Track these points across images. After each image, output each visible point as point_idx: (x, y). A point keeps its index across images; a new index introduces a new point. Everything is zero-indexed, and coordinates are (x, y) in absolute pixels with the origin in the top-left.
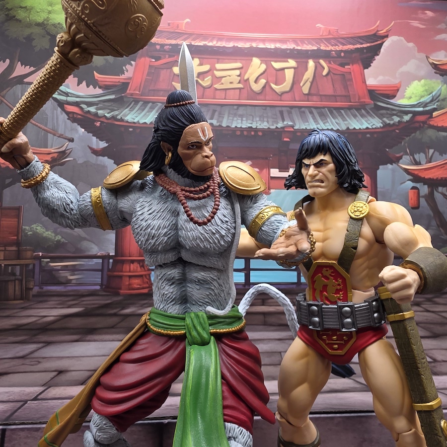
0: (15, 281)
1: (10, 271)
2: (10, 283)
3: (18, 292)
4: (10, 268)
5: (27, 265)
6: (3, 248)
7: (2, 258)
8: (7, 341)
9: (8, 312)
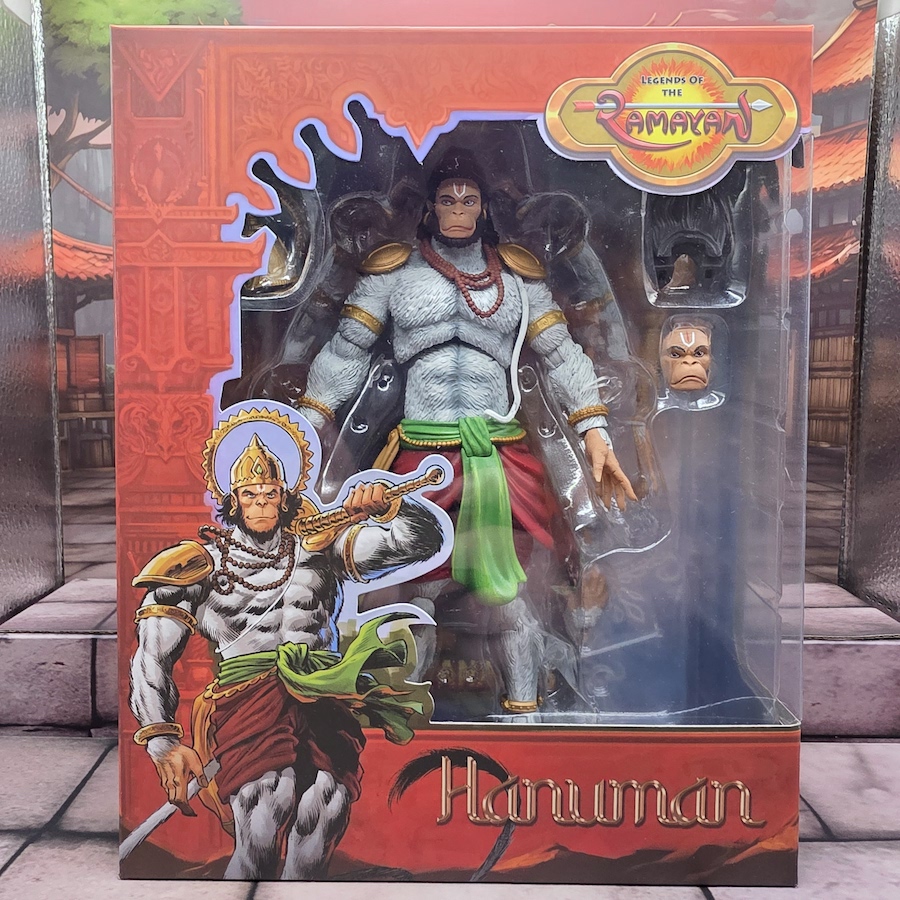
0: (102, 440)
1: (94, 427)
2: (95, 444)
3: (107, 456)
4: (94, 422)
6: (81, 396)
7: (82, 409)
8: (97, 521)
9: (97, 484)
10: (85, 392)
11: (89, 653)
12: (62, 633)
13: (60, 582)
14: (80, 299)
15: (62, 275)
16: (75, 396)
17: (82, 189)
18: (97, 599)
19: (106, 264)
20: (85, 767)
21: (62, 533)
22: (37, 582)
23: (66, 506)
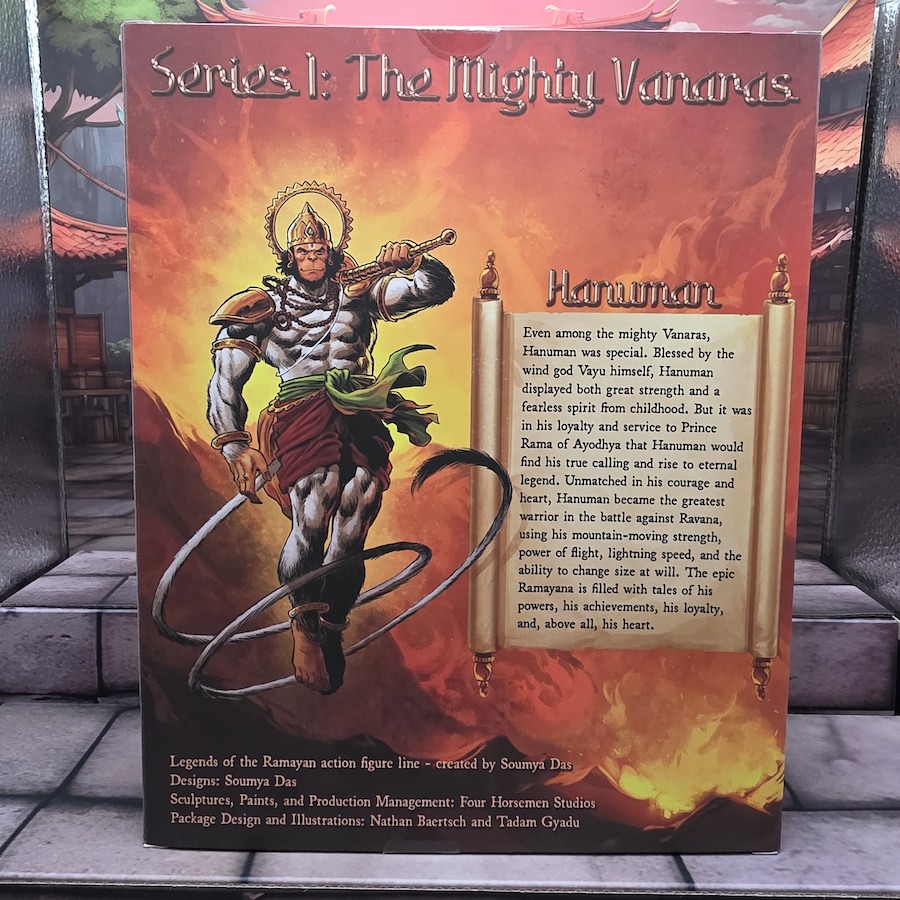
0: (104, 417)
1: (95, 404)
2: (97, 421)
3: (109, 433)
4: (95, 400)
5: (118, 396)
6: (83, 373)
7: (83, 386)
8: (101, 495)
9: (99, 459)
10: (86, 370)
11: (94, 626)
12: (68, 607)
13: (65, 555)
14: (79, 278)
15: (61, 253)
16: (75, 374)
17: (79, 168)
18: (101, 572)
19: (105, 243)
20: (92, 734)
21: (66, 508)
22: (41, 555)
23: (69, 481)
